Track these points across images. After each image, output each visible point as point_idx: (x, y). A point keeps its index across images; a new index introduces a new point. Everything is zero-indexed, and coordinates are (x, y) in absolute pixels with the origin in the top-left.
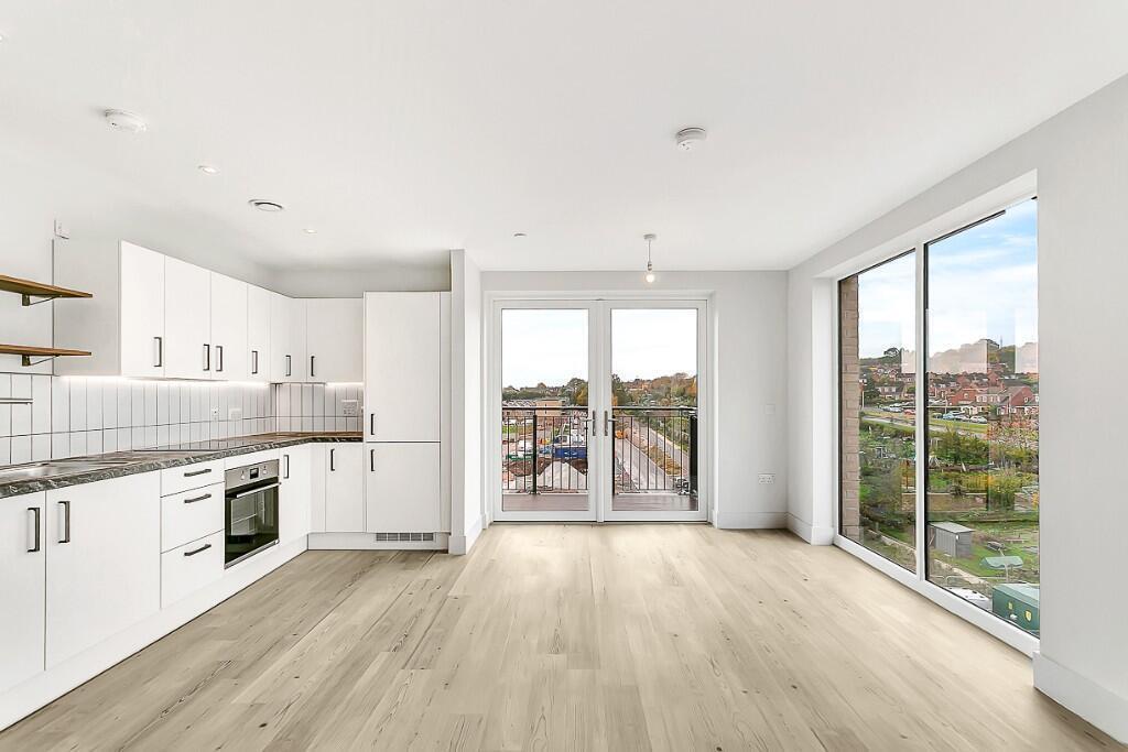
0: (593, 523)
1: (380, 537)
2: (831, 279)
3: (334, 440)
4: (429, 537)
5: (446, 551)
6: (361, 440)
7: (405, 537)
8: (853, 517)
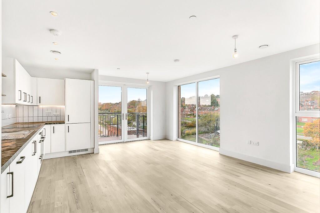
0: (123, 142)
1: (70, 152)
2: (176, 85)
3: (54, 124)
4: (86, 150)
5: (93, 153)
6: (64, 123)
7: (79, 151)
8: (180, 135)
